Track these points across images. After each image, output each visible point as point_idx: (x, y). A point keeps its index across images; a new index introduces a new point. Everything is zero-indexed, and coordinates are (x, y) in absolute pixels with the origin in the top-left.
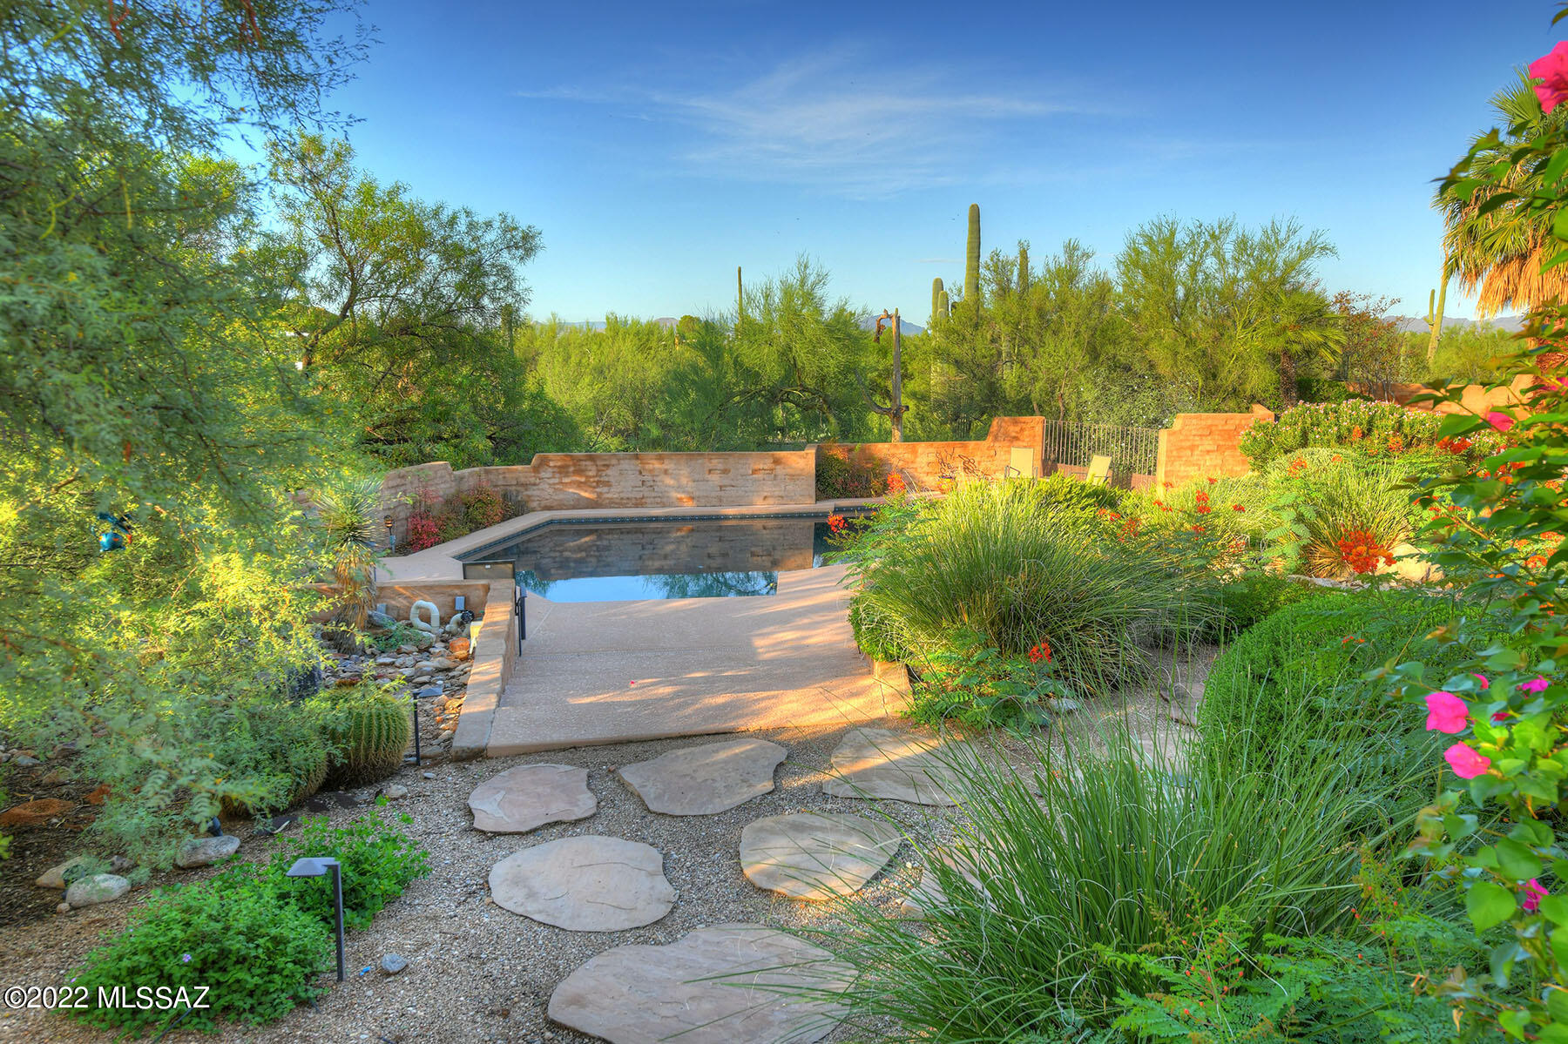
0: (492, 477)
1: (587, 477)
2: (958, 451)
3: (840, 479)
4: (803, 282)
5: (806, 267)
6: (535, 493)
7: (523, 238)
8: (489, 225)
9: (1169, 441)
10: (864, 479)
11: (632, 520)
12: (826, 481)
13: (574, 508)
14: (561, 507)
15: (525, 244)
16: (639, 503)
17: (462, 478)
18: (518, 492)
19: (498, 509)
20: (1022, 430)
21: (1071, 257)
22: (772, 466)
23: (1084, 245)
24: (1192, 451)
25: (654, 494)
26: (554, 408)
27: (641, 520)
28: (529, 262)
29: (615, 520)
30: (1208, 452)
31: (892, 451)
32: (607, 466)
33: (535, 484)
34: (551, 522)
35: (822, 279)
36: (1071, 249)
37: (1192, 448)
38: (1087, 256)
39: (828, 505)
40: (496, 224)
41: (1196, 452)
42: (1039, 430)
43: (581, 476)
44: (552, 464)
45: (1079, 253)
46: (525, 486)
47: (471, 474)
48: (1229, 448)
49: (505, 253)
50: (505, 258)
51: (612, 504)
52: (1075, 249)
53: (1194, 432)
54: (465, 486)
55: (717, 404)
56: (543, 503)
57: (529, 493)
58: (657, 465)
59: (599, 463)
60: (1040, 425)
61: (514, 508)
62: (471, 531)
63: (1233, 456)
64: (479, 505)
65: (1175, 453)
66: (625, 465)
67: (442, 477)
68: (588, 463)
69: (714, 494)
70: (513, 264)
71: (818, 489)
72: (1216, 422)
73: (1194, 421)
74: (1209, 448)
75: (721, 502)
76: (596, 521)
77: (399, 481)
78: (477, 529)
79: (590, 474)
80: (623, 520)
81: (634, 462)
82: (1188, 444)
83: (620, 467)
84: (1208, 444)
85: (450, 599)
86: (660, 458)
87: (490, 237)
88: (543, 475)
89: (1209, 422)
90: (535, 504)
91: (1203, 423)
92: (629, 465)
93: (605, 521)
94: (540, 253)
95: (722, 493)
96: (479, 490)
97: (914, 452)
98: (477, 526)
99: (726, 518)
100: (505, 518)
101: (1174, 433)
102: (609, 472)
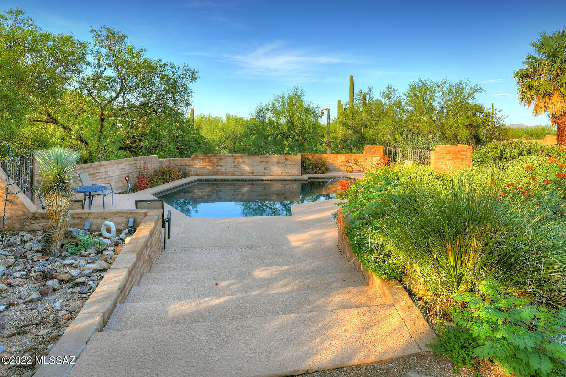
0: (175, 162)
1: (213, 163)
2: (353, 157)
3: (310, 167)
4: (296, 94)
5: (297, 89)
6: (193, 169)
7: (192, 74)
8: (179, 68)
9: (434, 155)
10: (319, 167)
11: (230, 180)
12: (305, 167)
13: (208, 175)
14: (203, 174)
15: (193, 76)
16: (233, 174)
17: (163, 162)
18: (185, 168)
19: (176, 175)
20: (376, 150)
21: (389, 91)
22: (285, 161)
23: (394, 87)
24: (443, 159)
25: (239, 170)
26: (203, 138)
27: (234, 180)
28: (194, 83)
29: (223, 180)
30: (449, 160)
31: (329, 157)
32: (221, 159)
33: (192, 165)
34: (198, 180)
35: (303, 94)
36: (389, 88)
37: (443, 158)
38: (395, 90)
39: (306, 177)
40: (182, 68)
41: (445, 160)
42: (382, 150)
43: (211, 163)
44: (199, 158)
45: (392, 89)
46: (189, 166)
47: (166, 160)
48: (457, 158)
49: (185, 79)
50: (185, 80)
51: (222, 174)
52: (391, 88)
53: (444, 152)
54: (164, 165)
55: (263, 138)
56: (196, 173)
57: (190, 169)
58: (240, 160)
59: (218, 158)
60: (382, 149)
61: (183, 174)
62: (164, 183)
63: (458, 162)
64: (168, 173)
65: (437, 160)
66: (228, 159)
67: (154, 161)
68: (213, 158)
69: (262, 171)
70: (188, 83)
71: (302, 170)
72: (451, 149)
73: (443, 148)
74: (450, 158)
75: (265, 174)
76: (216, 180)
77: (134, 162)
78: (166, 182)
79: (214, 162)
80: (226, 180)
81: (231, 158)
82: (441, 157)
83: (226, 159)
84: (449, 157)
85: (126, 220)
86: (242, 157)
87: (179, 73)
88: (195, 162)
89: (449, 149)
90: (192, 173)
91: (447, 149)
92: (230, 159)
93: (219, 180)
94: (198, 80)
95: (265, 171)
96: (169, 167)
97: (337, 158)
98: (166, 181)
99: (263, 180)
100: (179, 178)
101: (436, 152)
102: (222, 161)
